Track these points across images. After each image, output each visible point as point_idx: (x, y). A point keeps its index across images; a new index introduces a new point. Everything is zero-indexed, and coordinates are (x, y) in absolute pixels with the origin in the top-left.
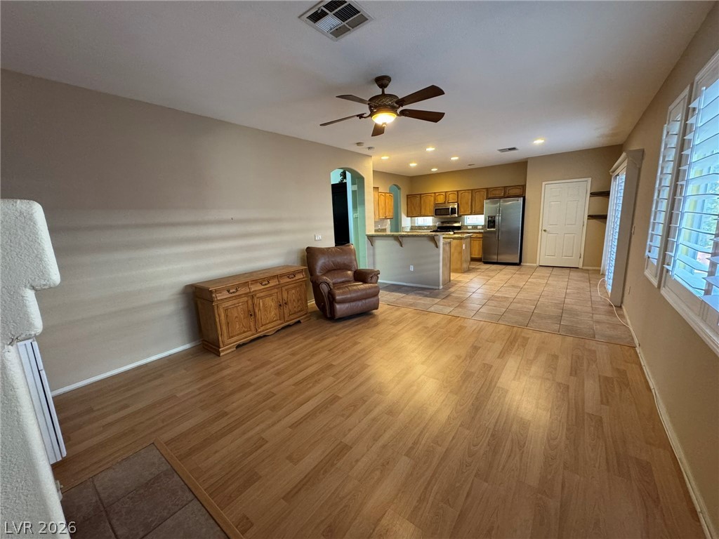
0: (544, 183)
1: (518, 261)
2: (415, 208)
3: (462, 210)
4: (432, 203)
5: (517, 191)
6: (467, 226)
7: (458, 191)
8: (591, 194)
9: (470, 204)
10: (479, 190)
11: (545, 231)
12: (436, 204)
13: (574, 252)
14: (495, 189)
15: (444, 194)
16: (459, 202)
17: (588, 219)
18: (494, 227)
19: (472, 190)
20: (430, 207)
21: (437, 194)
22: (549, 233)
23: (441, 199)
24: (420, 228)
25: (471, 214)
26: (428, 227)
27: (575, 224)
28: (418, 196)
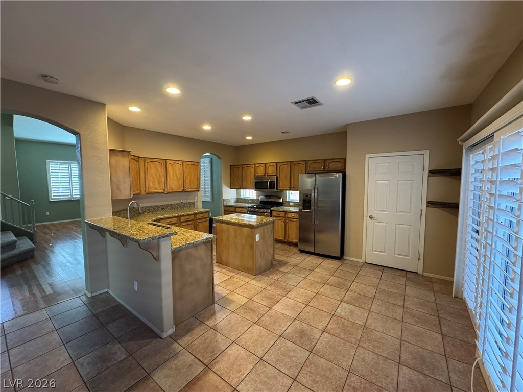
0: (367, 156)
1: (338, 255)
2: (237, 180)
3: (281, 184)
4: (253, 175)
5: (338, 166)
6: (289, 202)
7: (277, 163)
8: (430, 172)
9: (289, 178)
10: (297, 163)
11: (371, 217)
12: (257, 177)
13: (410, 250)
14: (315, 161)
15: (263, 165)
16: (278, 176)
17: (427, 206)
18: (309, 208)
19: (291, 162)
20: (252, 180)
21: (257, 166)
22: (376, 220)
23: (261, 171)
24: (245, 201)
25: (290, 190)
26: (252, 201)
27: (409, 212)
28: (240, 167)
